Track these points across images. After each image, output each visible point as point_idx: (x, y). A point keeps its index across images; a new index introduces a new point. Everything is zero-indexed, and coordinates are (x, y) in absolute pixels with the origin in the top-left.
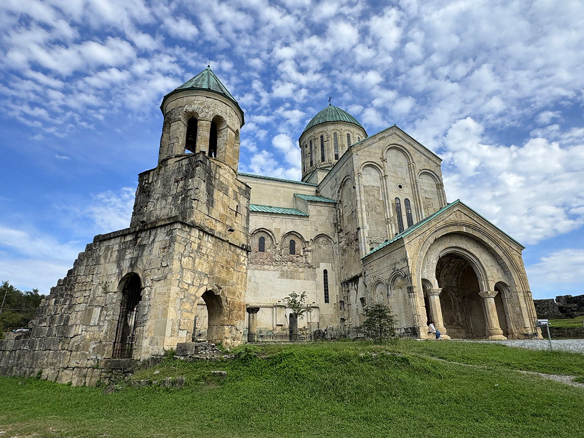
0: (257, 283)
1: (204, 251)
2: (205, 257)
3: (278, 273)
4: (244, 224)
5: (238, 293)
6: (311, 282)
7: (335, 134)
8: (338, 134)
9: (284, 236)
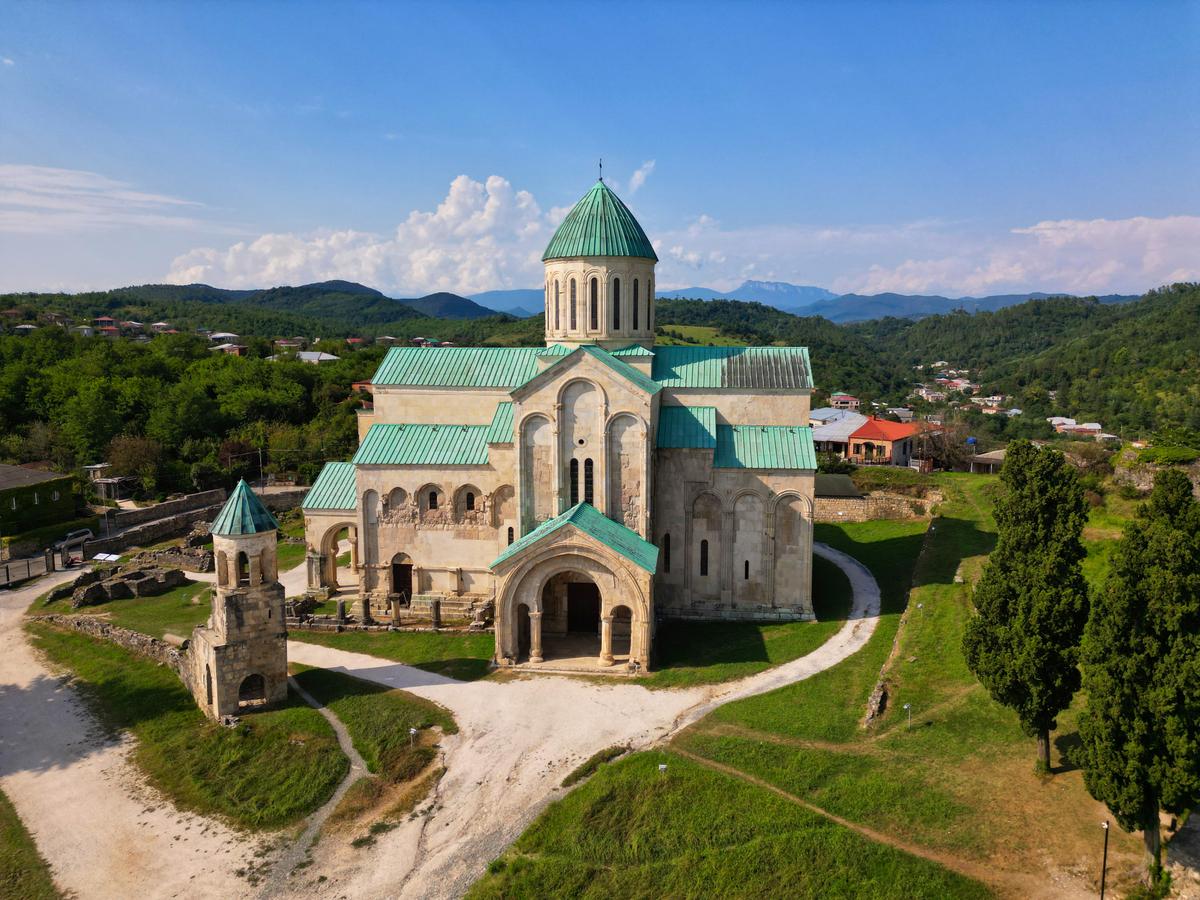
0: (430, 546)
2: (242, 660)
3: (452, 534)
6: (492, 542)
7: (573, 281)
8: (577, 280)
9: (459, 491)
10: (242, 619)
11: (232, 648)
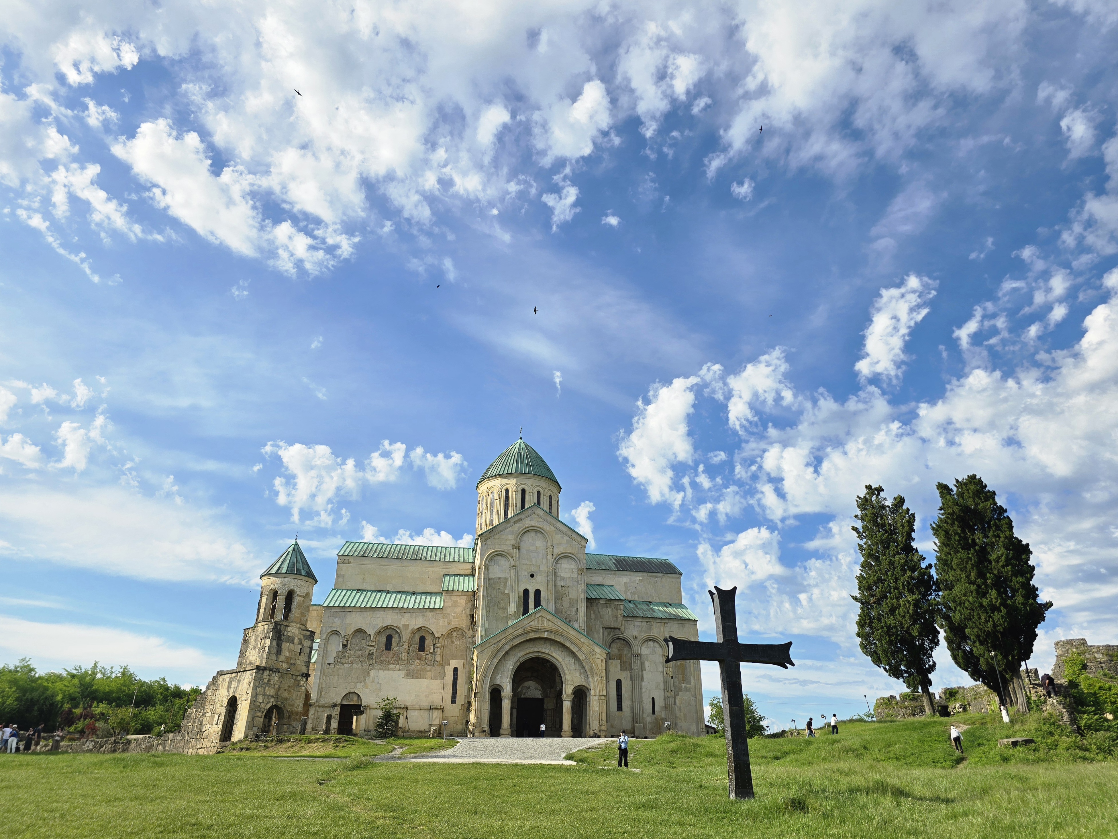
0: (381, 684)
1: (272, 683)
2: (273, 686)
3: (403, 673)
4: (306, 659)
5: (296, 705)
6: (439, 681)
7: (507, 491)
8: (510, 489)
9: (414, 633)
10: (281, 647)
11: (268, 672)
